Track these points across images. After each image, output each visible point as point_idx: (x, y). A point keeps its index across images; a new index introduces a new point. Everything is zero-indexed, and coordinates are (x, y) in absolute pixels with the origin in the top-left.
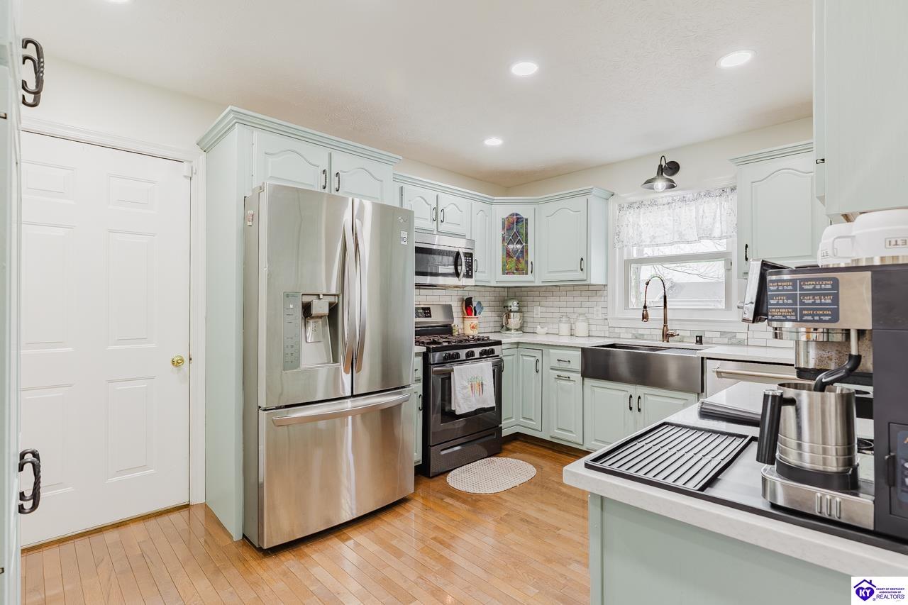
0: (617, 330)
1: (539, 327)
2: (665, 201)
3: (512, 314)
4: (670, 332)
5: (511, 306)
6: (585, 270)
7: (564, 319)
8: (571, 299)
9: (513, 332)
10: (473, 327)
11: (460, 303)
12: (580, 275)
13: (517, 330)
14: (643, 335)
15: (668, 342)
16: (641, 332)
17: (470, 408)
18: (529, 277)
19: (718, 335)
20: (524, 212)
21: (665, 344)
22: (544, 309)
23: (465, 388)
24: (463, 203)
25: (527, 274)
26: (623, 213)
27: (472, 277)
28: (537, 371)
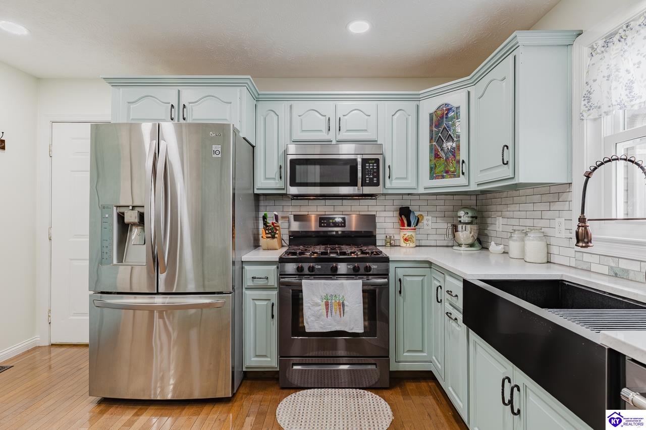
0: (586, 257)
1: (493, 243)
3: (460, 227)
5: (460, 217)
6: (511, 163)
7: (516, 236)
8: (530, 207)
9: (463, 248)
10: (406, 240)
11: (397, 214)
12: (506, 172)
13: (471, 245)
14: (627, 271)
18: (462, 180)
20: (456, 98)
22: (505, 221)
24: (369, 106)
25: (459, 176)
26: (596, 57)
27: (377, 184)
28: (439, 301)
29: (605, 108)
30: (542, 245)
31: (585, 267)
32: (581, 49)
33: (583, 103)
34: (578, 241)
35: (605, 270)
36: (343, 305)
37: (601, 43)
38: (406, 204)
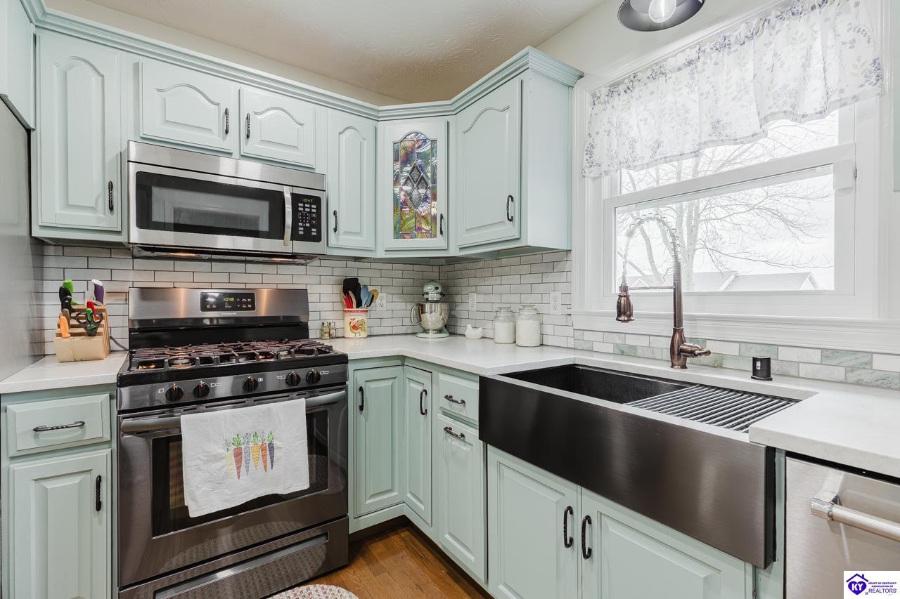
0: (588, 336)
1: (469, 326)
2: (681, 59)
3: (427, 306)
4: (687, 346)
5: (427, 293)
6: (516, 219)
7: (503, 314)
10: (355, 327)
12: (509, 231)
13: (440, 331)
14: (635, 347)
15: (684, 367)
16: (630, 341)
17: (226, 501)
18: (438, 242)
19: (816, 356)
20: (430, 128)
21: (677, 374)
22: (481, 298)
23: (217, 458)
25: (435, 236)
26: (599, 107)
27: (318, 239)
28: (424, 412)
29: (604, 167)
30: (535, 324)
31: (586, 347)
32: (582, 94)
33: (586, 157)
34: (619, 315)
35: (610, 349)
36: (271, 448)
37: (605, 91)
38: (352, 274)
